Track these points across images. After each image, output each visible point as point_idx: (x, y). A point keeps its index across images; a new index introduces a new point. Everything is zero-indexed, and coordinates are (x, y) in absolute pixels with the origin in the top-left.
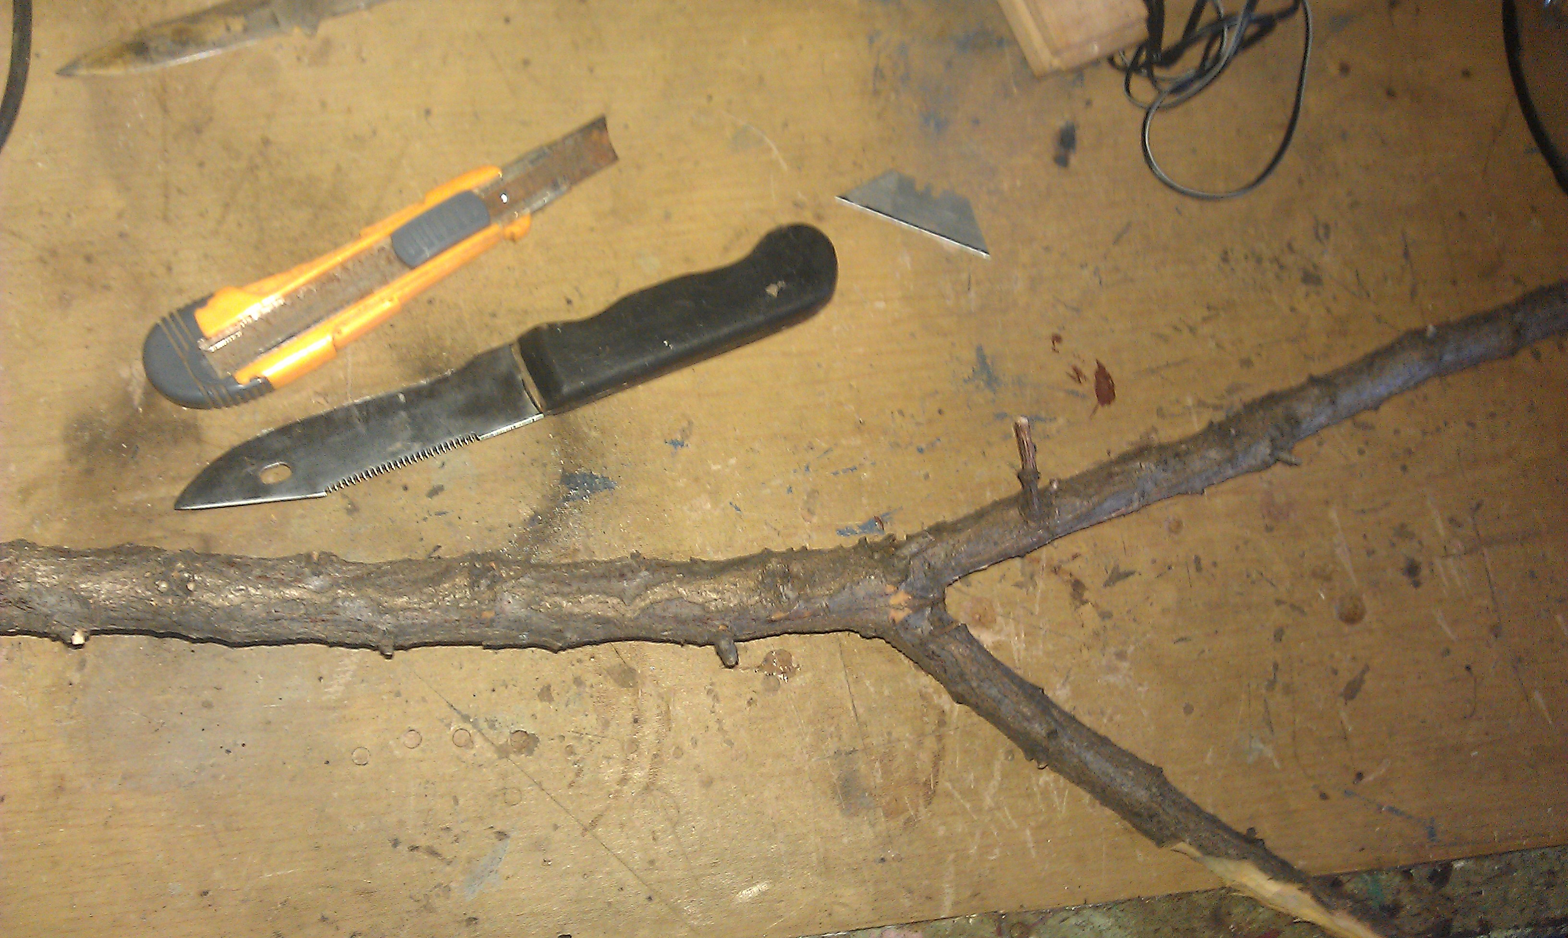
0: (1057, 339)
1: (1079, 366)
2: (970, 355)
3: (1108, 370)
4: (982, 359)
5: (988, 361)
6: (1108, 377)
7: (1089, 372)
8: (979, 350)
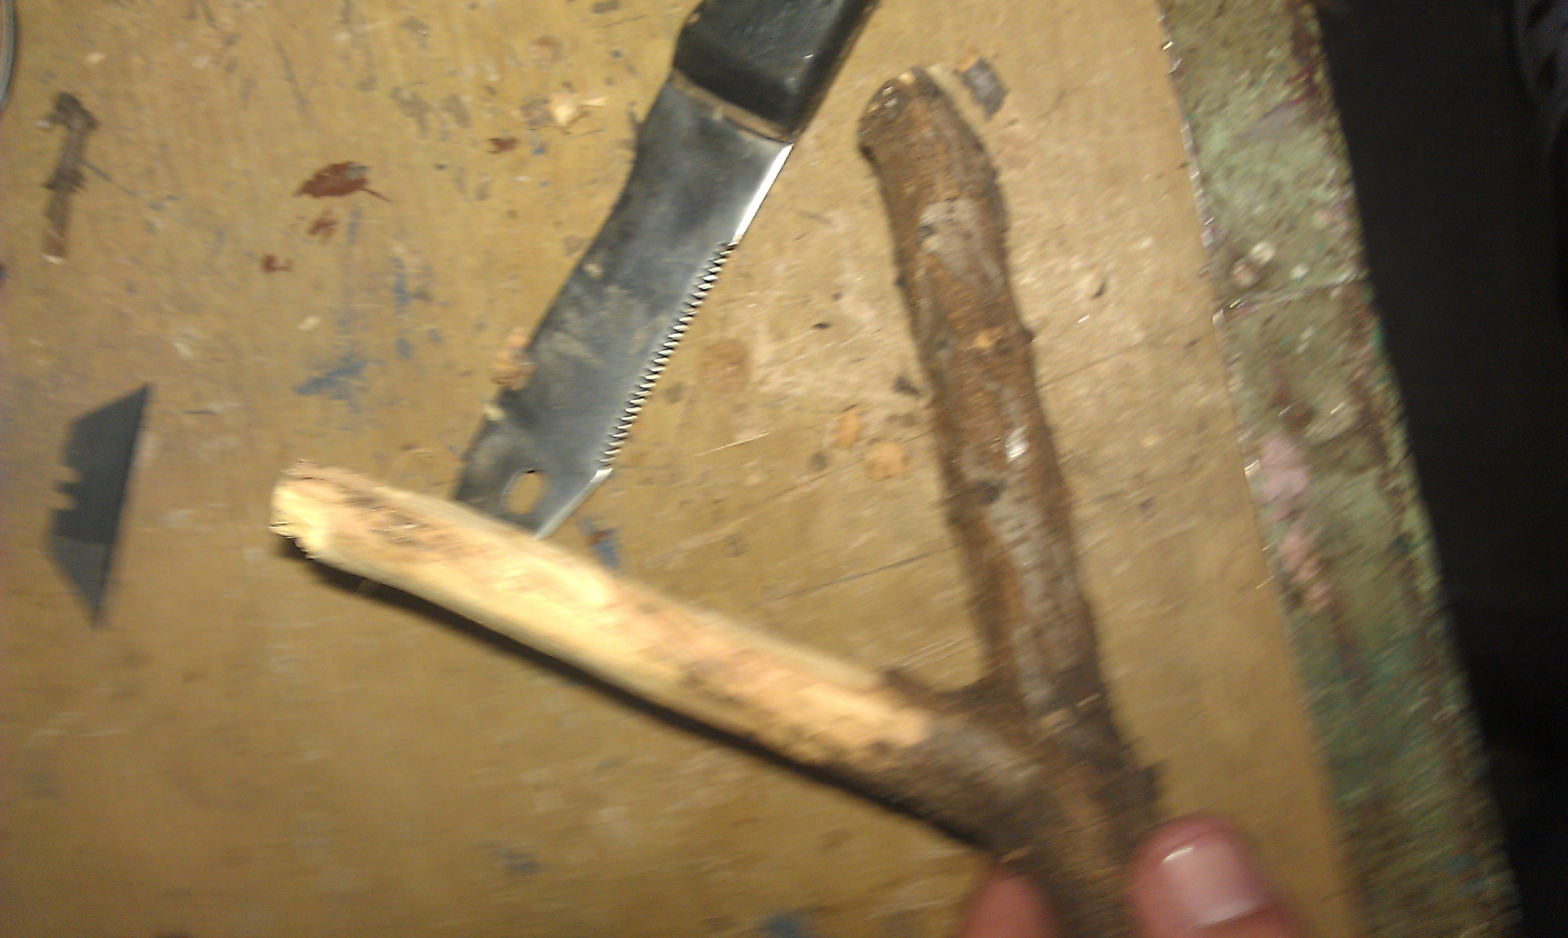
0: (269, 264)
1: (306, 225)
2: (313, 404)
3: (308, 176)
4: (315, 386)
5: (316, 374)
6: (320, 177)
7: (315, 207)
8: (303, 390)
